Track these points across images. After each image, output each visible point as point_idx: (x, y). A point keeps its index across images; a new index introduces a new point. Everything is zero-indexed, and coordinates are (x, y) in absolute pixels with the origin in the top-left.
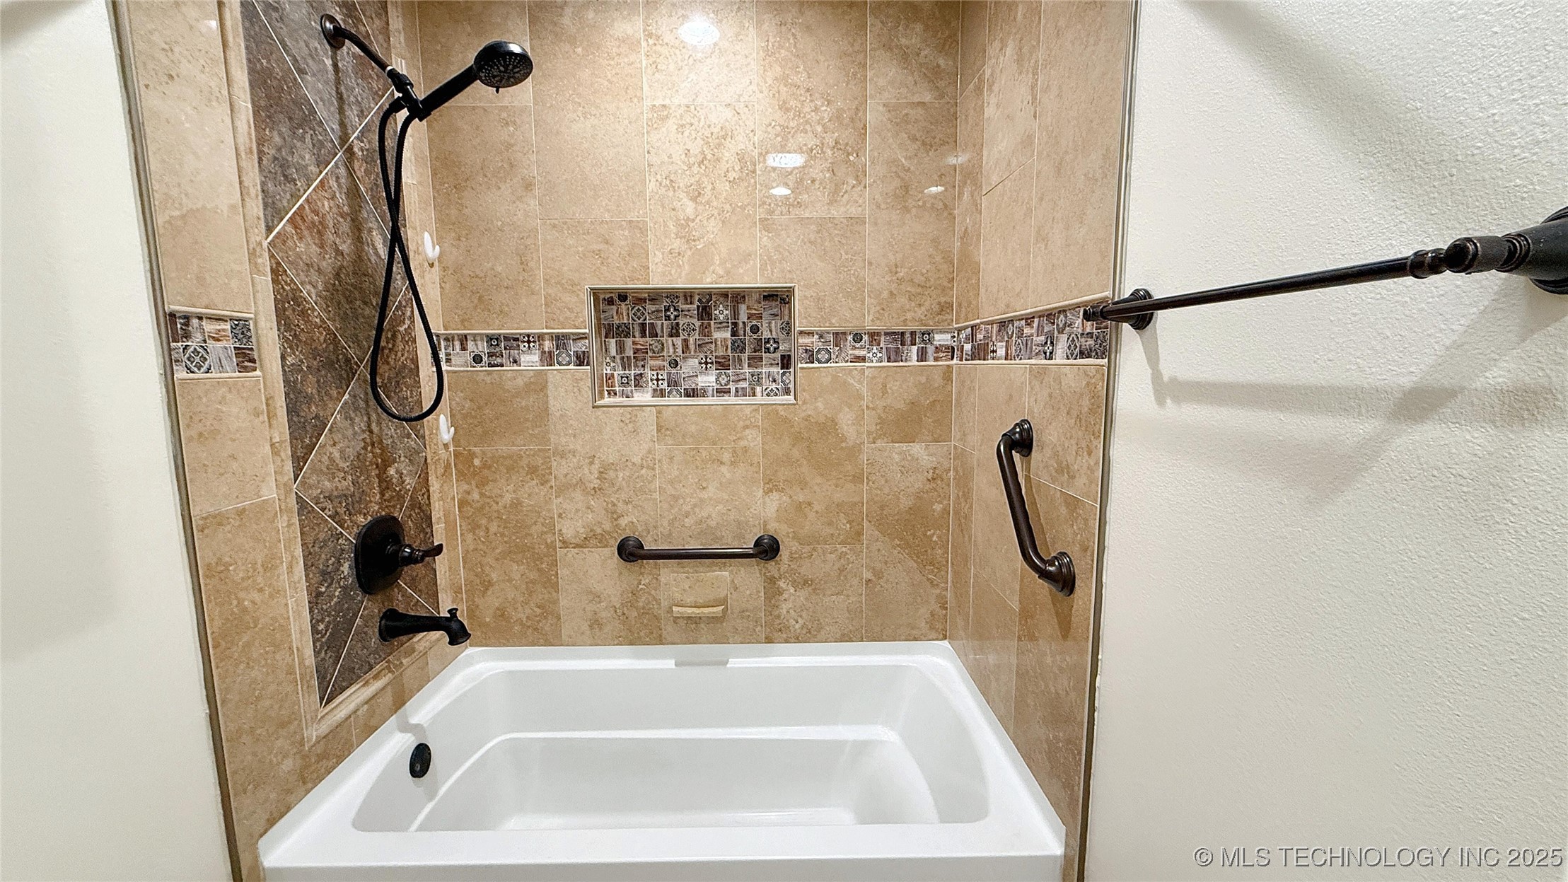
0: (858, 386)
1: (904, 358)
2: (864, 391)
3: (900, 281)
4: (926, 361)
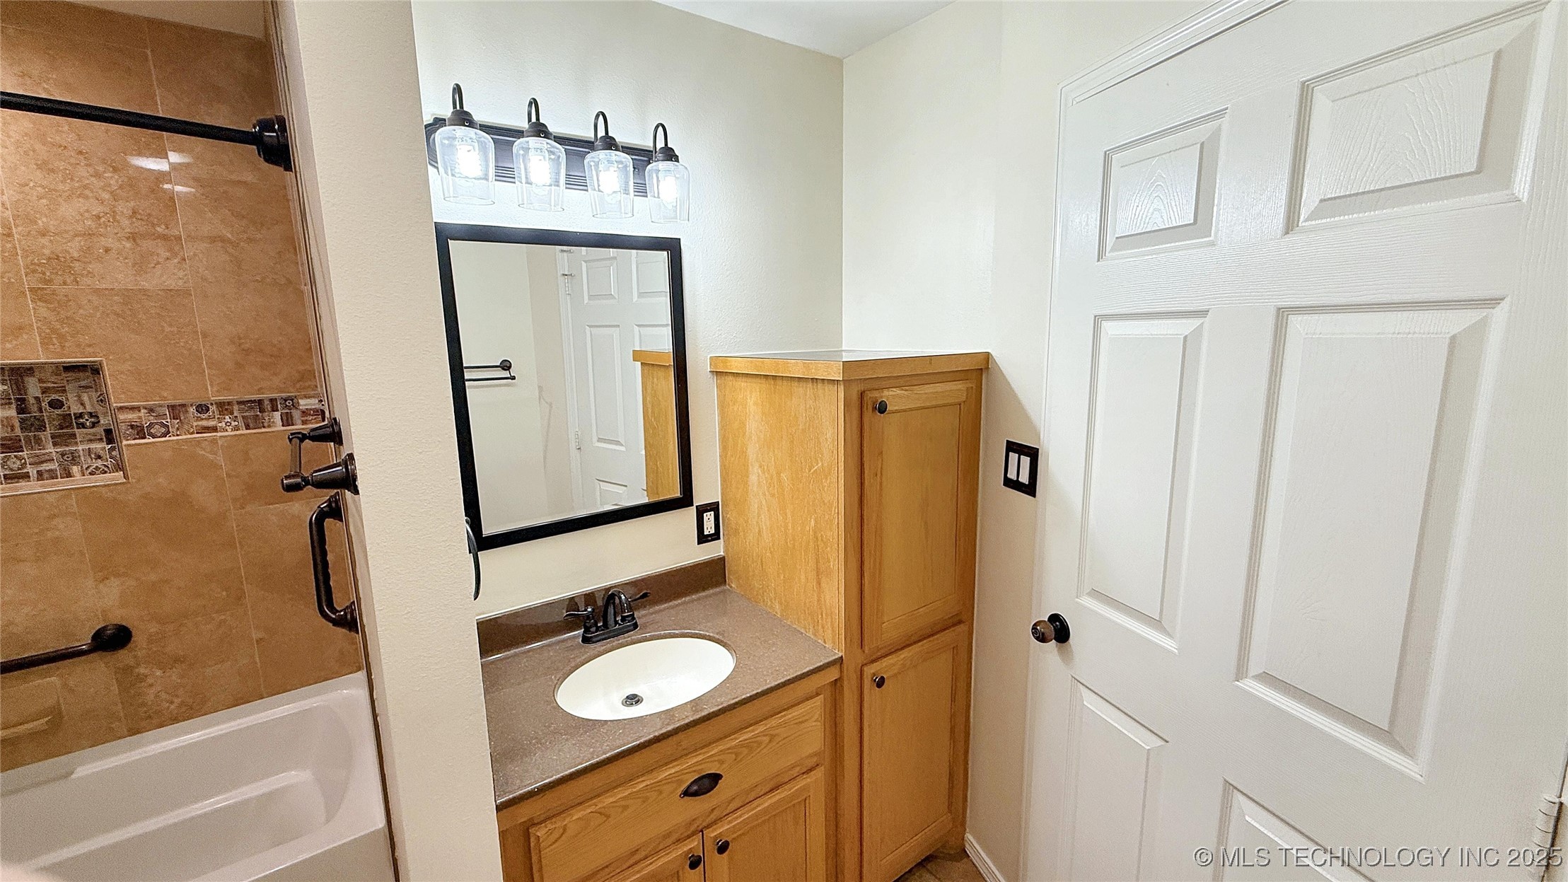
0: (211, 457)
1: (266, 424)
2: (220, 460)
3: (247, 352)
4: (293, 425)
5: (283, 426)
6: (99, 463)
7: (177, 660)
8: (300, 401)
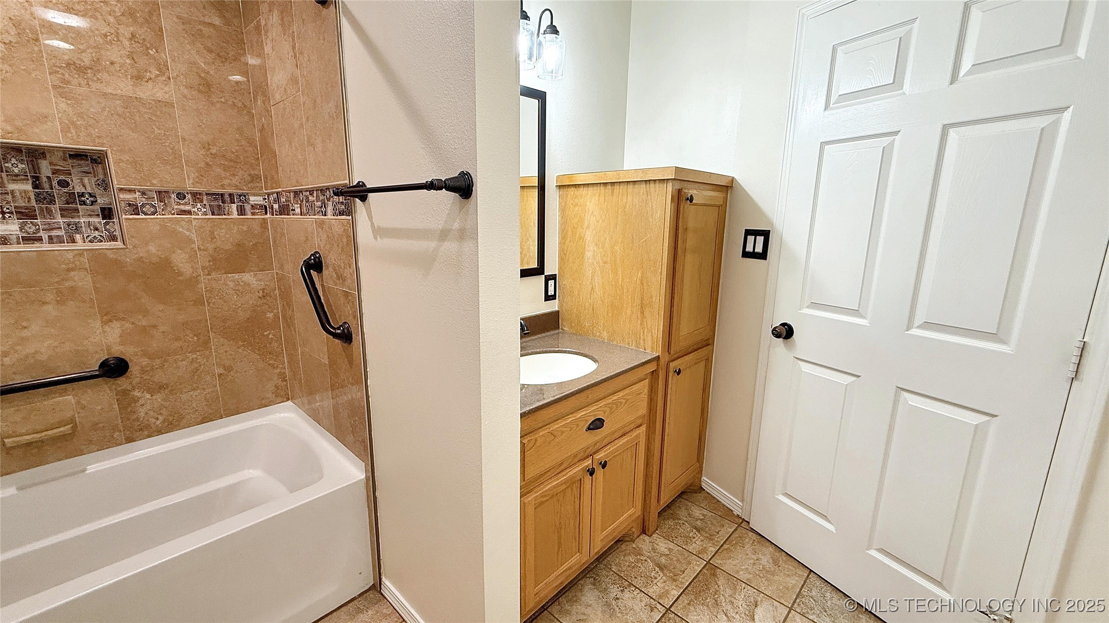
0: (188, 233)
1: (226, 213)
2: (194, 237)
3: (214, 156)
4: (245, 215)
5: (238, 215)
6: (97, 233)
7: (161, 387)
8: (250, 197)
